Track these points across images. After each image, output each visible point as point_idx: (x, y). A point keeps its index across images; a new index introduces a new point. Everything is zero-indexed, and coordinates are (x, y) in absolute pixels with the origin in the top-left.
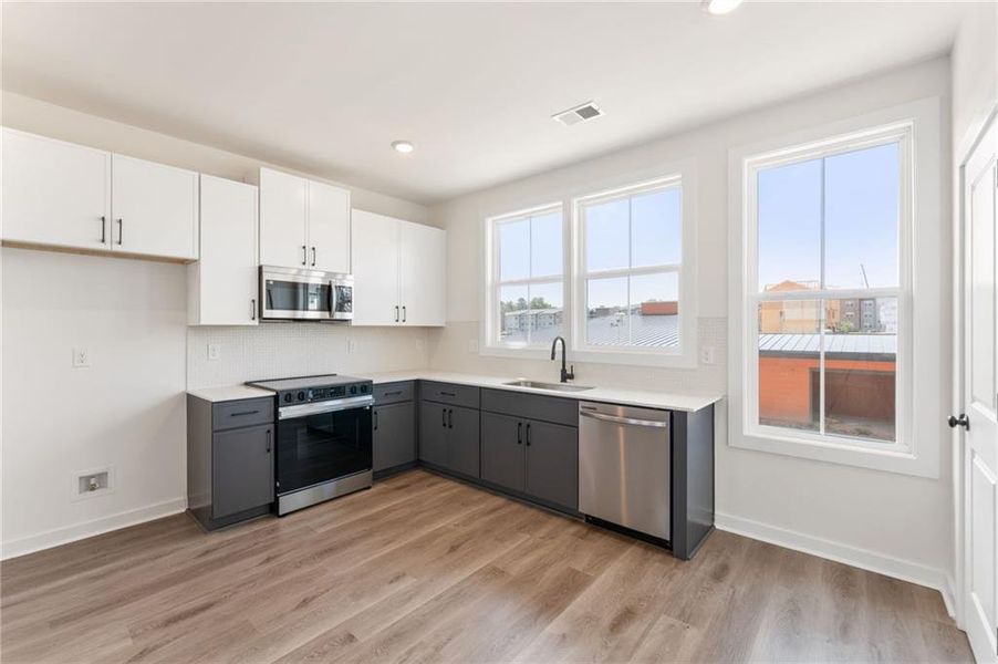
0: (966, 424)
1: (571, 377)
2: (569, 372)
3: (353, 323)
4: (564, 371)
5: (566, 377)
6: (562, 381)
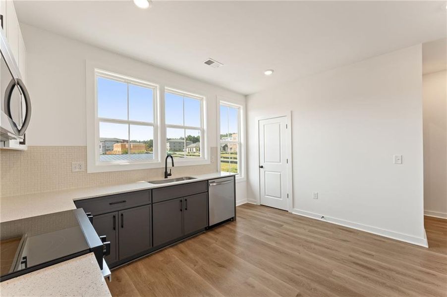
0: (262, 167)
1: (170, 175)
2: (169, 172)
4: (166, 172)
5: (167, 175)
6: (165, 178)
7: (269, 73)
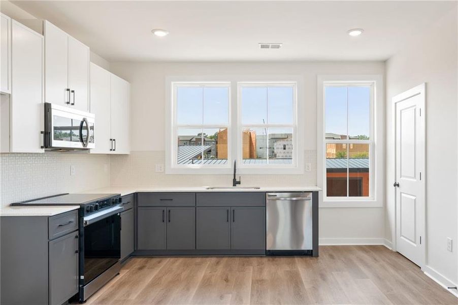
0: (398, 185)
1: (239, 183)
2: (238, 180)
3: (92, 152)
4: (234, 179)
5: (236, 183)
6: (234, 186)
7: (355, 34)
